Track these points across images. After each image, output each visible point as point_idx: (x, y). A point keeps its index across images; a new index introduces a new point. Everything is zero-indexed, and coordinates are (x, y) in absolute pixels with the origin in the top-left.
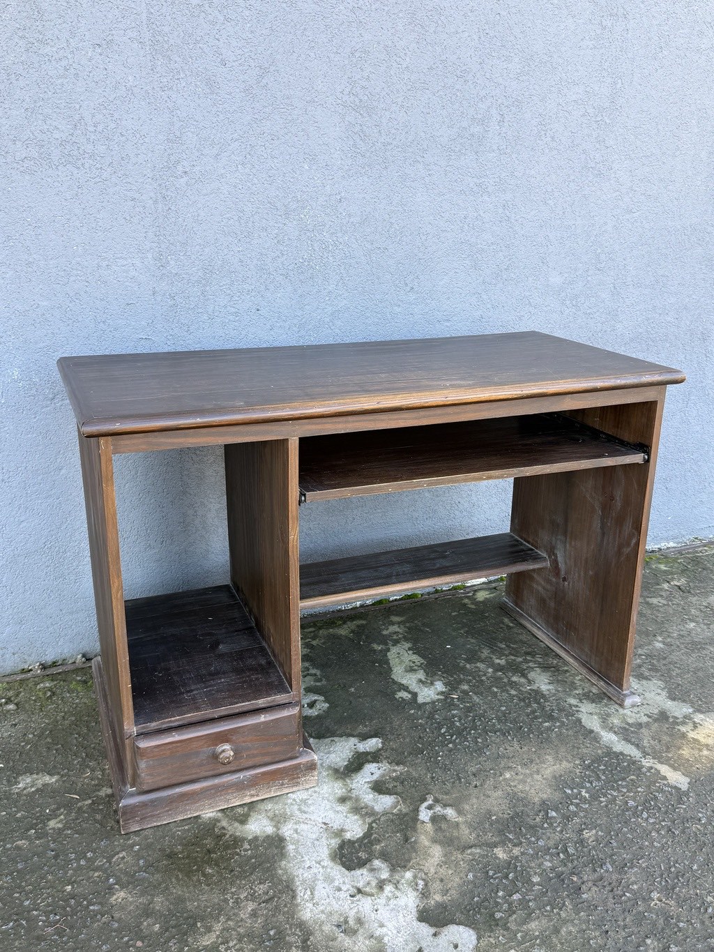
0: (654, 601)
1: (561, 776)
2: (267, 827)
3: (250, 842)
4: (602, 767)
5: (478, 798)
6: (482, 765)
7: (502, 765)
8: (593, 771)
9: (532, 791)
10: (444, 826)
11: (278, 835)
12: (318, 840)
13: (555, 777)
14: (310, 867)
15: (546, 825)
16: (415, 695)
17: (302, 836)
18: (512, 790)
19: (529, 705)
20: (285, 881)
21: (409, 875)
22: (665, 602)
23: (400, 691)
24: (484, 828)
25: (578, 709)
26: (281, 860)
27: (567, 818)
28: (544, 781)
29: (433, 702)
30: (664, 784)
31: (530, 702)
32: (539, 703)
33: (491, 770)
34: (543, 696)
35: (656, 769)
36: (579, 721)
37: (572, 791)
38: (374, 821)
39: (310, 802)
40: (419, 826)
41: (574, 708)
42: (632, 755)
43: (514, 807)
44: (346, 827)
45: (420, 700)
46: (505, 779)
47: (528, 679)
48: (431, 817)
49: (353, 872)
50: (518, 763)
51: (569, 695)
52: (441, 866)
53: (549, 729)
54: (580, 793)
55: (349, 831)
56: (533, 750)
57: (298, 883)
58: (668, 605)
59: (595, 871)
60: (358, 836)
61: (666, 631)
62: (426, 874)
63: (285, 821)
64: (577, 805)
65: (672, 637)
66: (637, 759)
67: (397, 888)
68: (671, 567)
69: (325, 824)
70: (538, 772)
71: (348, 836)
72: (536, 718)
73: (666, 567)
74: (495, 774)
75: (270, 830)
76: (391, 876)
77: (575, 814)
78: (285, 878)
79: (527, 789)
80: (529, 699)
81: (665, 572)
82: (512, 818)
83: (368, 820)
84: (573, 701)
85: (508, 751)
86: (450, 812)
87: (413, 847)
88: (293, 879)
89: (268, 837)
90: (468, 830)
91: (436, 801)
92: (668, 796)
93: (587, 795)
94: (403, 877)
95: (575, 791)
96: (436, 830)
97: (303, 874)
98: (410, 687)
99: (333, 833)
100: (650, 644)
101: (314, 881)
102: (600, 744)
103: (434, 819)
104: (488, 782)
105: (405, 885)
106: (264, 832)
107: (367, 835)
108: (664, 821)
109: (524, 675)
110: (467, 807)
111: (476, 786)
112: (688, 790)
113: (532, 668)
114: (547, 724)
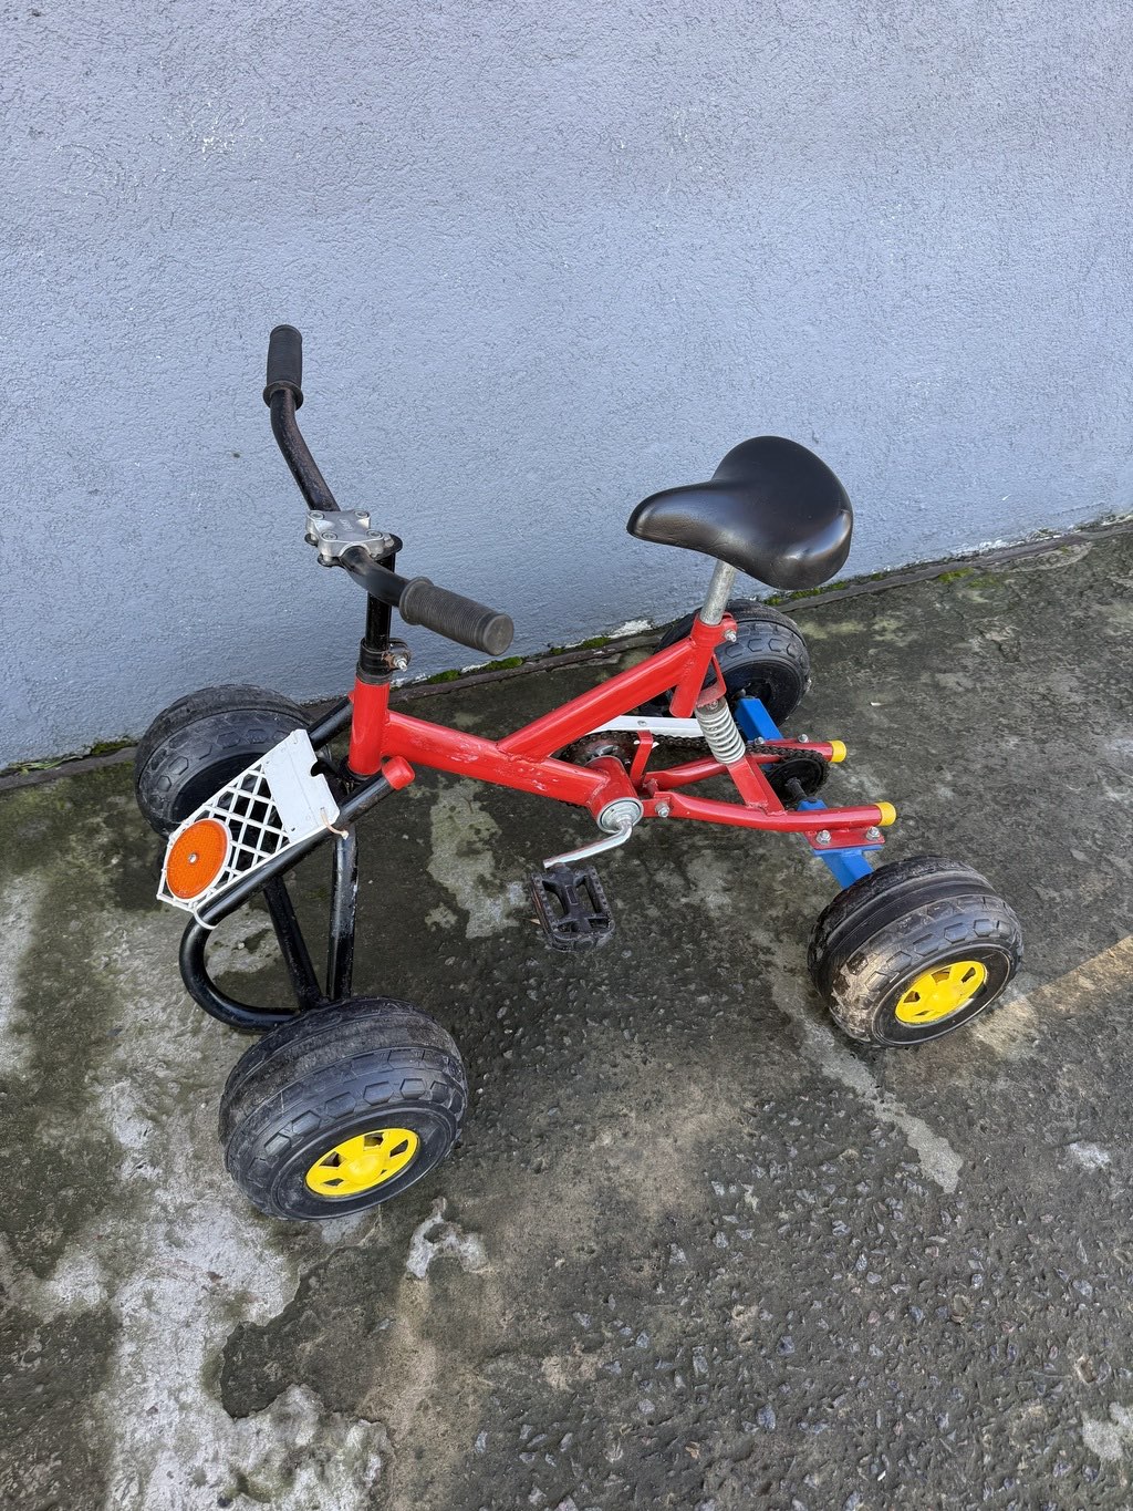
0: (949, 680)
1: (711, 1143)
2: (91, 1289)
3: (47, 1332)
4: (795, 1123)
5: (536, 1204)
6: (561, 1110)
7: (599, 1111)
8: (775, 1133)
9: (649, 1183)
10: (453, 1287)
11: (107, 1312)
12: (188, 1325)
13: (698, 1146)
14: (154, 1410)
15: (660, 1290)
16: (464, 916)
17: (158, 1313)
18: (609, 1179)
19: (676, 946)
20: (93, 1452)
21: (354, 1436)
22: (968, 683)
23: (437, 906)
24: (535, 1295)
25: (769, 957)
26: (96, 1389)
27: (706, 1270)
28: (676, 1156)
29: (496, 936)
30: (911, 1175)
31: (680, 939)
32: (696, 942)
33: (576, 1122)
34: (708, 923)
35: (900, 1132)
36: (766, 990)
37: (727, 1189)
38: (313, 1272)
39: (195, 1213)
40: (403, 1287)
41: (761, 956)
42: (859, 1090)
43: (606, 1229)
44: (253, 1290)
45: (473, 931)
46: (600, 1149)
47: (686, 879)
48: (431, 1264)
49: (241, 1423)
50: (633, 1104)
51: (757, 921)
52: (427, 1408)
53: (704, 1011)
54: (740, 1197)
55: (256, 1299)
56: (669, 1066)
57: (119, 1459)
58: (974, 690)
59: (740, 1429)
60: (273, 1316)
61: (962, 757)
62: (390, 1434)
63: (132, 1270)
64: (731, 1231)
65: (972, 773)
66: (867, 1101)
67: (322, 1476)
68: (991, 597)
69: (214, 1276)
70: (667, 1130)
71: (253, 1313)
72: (685, 980)
73: (981, 596)
74: (582, 1134)
75: (94, 1296)
76: (318, 1438)
77: (723, 1258)
78: (92, 1444)
79: (640, 1176)
80: (680, 928)
81: (979, 607)
82: (596, 1263)
83: (303, 1269)
84: (762, 937)
85: (617, 1070)
86: (472, 1248)
87: (379, 1349)
88: (112, 1445)
89: (87, 1315)
90: (502, 1302)
91: (451, 1216)
92: (917, 1208)
93: (754, 1202)
94: (341, 1442)
95: (733, 1189)
96: (437, 1298)
97: (134, 1431)
98: (458, 898)
99: (225, 1303)
100: (928, 789)
101: (153, 1452)
102: (799, 1055)
103: (437, 1269)
104: (566, 1156)
105: (342, 1468)
106: (82, 1301)
107: (291, 1313)
108: (898, 1281)
109: (681, 869)
110: (510, 1232)
111: (538, 1171)
112: (957, 1192)
113: (699, 849)
114: (703, 999)
